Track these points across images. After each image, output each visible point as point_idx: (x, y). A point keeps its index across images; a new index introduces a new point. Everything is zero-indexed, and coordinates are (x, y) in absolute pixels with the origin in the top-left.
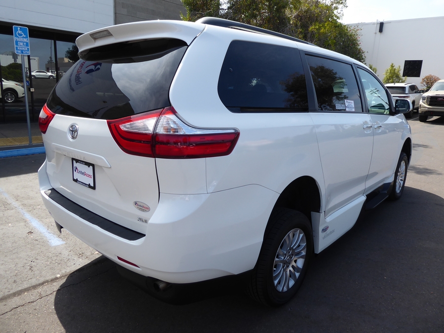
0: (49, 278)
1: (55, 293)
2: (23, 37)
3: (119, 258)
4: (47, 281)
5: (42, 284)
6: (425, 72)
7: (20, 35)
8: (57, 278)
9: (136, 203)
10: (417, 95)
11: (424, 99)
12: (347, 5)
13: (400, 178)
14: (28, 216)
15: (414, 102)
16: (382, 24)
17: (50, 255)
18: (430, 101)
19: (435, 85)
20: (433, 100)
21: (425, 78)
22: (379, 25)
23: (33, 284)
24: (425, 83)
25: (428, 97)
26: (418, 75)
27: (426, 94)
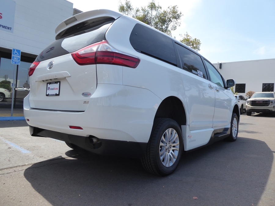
0: (21, 164)
1: (24, 170)
2: (17, 55)
3: (71, 127)
4: (20, 166)
5: (16, 167)
6: (247, 90)
7: (16, 54)
8: (25, 165)
9: (83, 94)
10: (244, 101)
11: (248, 102)
12: (200, 49)
13: (235, 129)
14: (8, 142)
15: (242, 105)
16: (221, 65)
17: (22, 156)
18: (252, 103)
19: (253, 95)
20: (253, 103)
21: (248, 93)
22: (219, 65)
23: (10, 167)
24: (248, 96)
25: (250, 101)
26: (244, 92)
27: (249, 100)
